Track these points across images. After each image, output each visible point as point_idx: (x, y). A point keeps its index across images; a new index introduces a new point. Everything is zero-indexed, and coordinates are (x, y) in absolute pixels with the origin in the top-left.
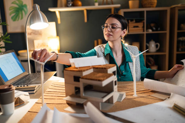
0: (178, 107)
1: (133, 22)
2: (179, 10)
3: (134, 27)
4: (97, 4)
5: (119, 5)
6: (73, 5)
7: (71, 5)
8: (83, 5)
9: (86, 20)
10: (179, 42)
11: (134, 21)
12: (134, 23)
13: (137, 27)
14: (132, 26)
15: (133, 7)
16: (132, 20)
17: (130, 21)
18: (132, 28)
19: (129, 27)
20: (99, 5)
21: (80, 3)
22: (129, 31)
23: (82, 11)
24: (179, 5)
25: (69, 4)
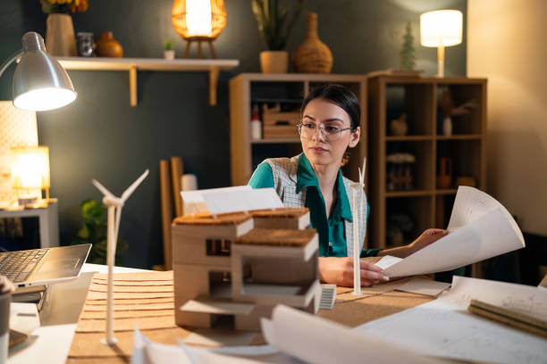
0: (482, 306)
1: (273, 110)
2: (389, 85)
3: (279, 123)
4: (170, 55)
5: (235, 63)
6: (99, 54)
7: (90, 51)
8: (127, 54)
9: (134, 101)
10: (389, 166)
11: (278, 108)
12: (275, 112)
13: (286, 123)
14: (273, 122)
15: (273, 70)
16: (271, 106)
17: (265, 107)
18: (272, 125)
19: (266, 123)
20: (177, 57)
21: (118, 49)
22: (266, 135)
23: (125, 73)
24: (388, 72)
25: (87, 49)
